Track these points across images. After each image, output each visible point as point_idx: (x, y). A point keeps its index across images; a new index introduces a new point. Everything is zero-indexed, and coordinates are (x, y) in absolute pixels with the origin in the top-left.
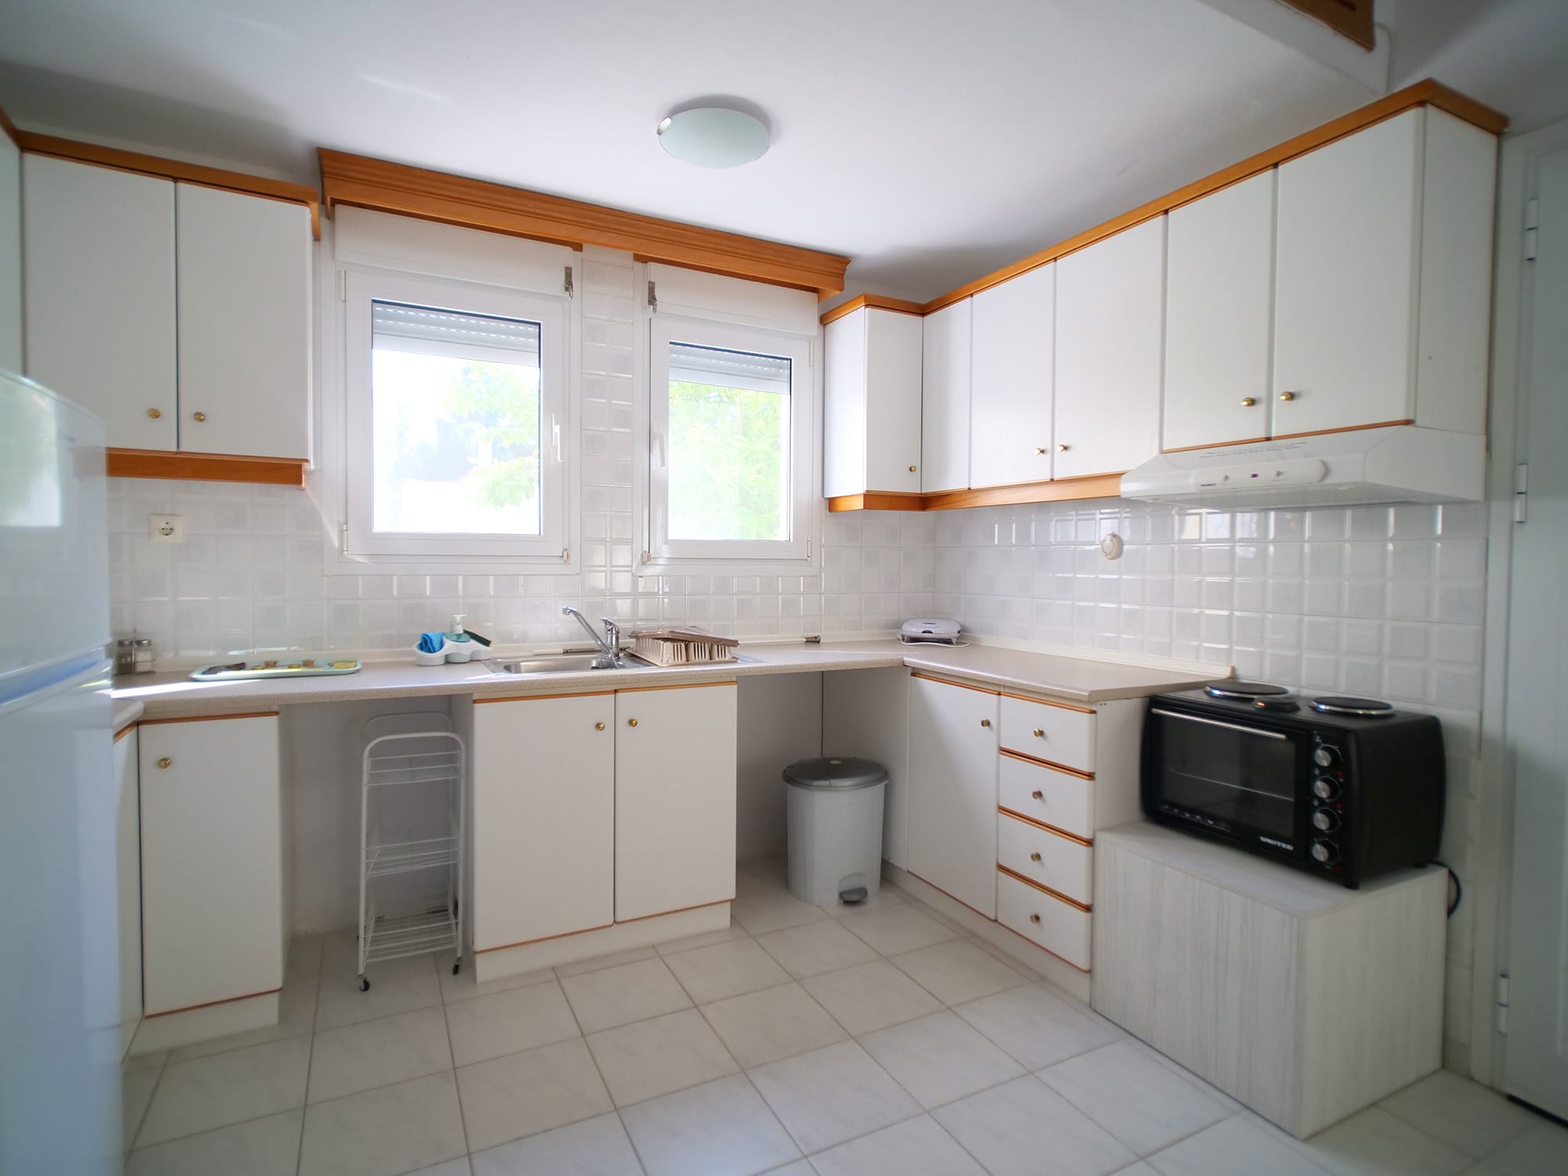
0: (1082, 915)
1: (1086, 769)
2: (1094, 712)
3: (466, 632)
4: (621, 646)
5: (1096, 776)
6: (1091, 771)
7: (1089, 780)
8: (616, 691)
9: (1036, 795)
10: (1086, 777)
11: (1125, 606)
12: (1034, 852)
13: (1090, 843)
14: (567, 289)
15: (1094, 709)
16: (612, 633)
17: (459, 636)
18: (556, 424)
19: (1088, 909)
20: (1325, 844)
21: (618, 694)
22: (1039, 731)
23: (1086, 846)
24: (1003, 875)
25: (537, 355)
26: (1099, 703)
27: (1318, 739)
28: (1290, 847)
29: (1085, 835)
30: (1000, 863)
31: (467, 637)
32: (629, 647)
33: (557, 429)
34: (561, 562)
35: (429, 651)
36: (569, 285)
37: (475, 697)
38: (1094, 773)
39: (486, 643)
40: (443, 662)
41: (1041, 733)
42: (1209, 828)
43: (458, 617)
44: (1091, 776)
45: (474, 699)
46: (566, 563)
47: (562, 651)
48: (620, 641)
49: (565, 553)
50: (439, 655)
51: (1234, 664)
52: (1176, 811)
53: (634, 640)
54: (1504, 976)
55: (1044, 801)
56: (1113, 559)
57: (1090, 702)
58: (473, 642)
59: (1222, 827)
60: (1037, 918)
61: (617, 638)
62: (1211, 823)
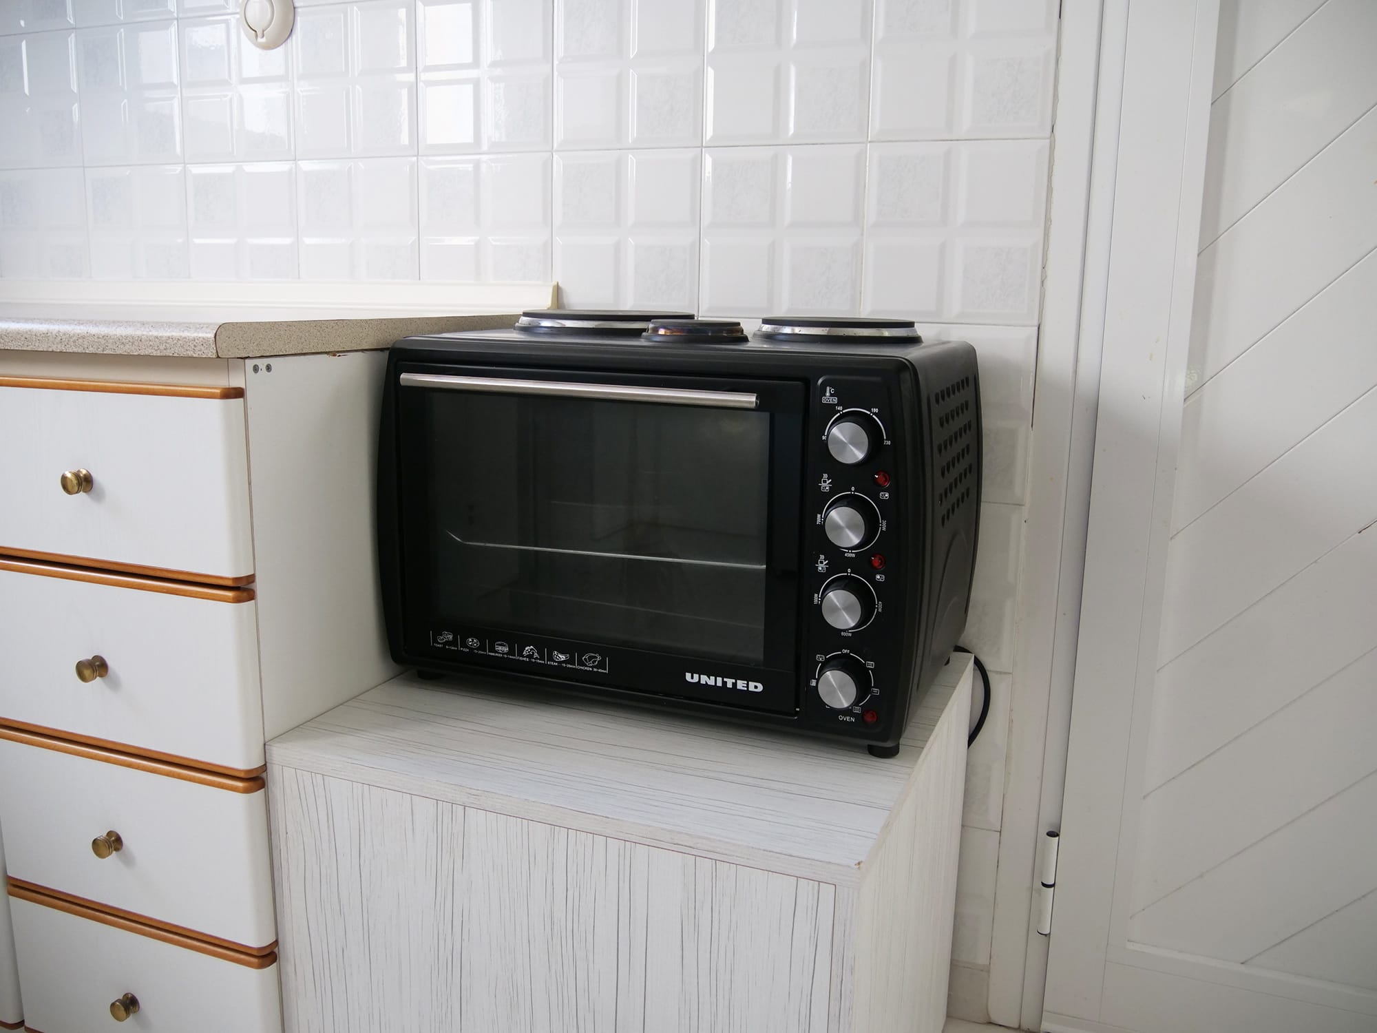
0: (250, 979)
1: (226, 570)
2: (238, 393)
5: (260, 587)
6: (243, 573)
7: (237, 600)
9: (87, 673)
10: (230, 594)
11: (306, 166)
12: (101, 833)
13: (256, 780)
15: (236, 382)
19: (268, 956)
20: (846, 665)
22: (77, 475)
23: (246, 791)
24: (24, 908)
26: (250, 364)
27: (829, 398)
28: (756, 687)
29: (241, 761)
30: (10, 874)
38: (251, 579)
41: (85, 483)
42: (559, 671)
44: (242, 589)
51: (558, 278)
52: (472, 642)
54: (1053, 834)
55: (115, 685)
56: (268, 47)
57: (220, 362)
59: (591, 664)
60: (129, 1004)
62: (562, 657)
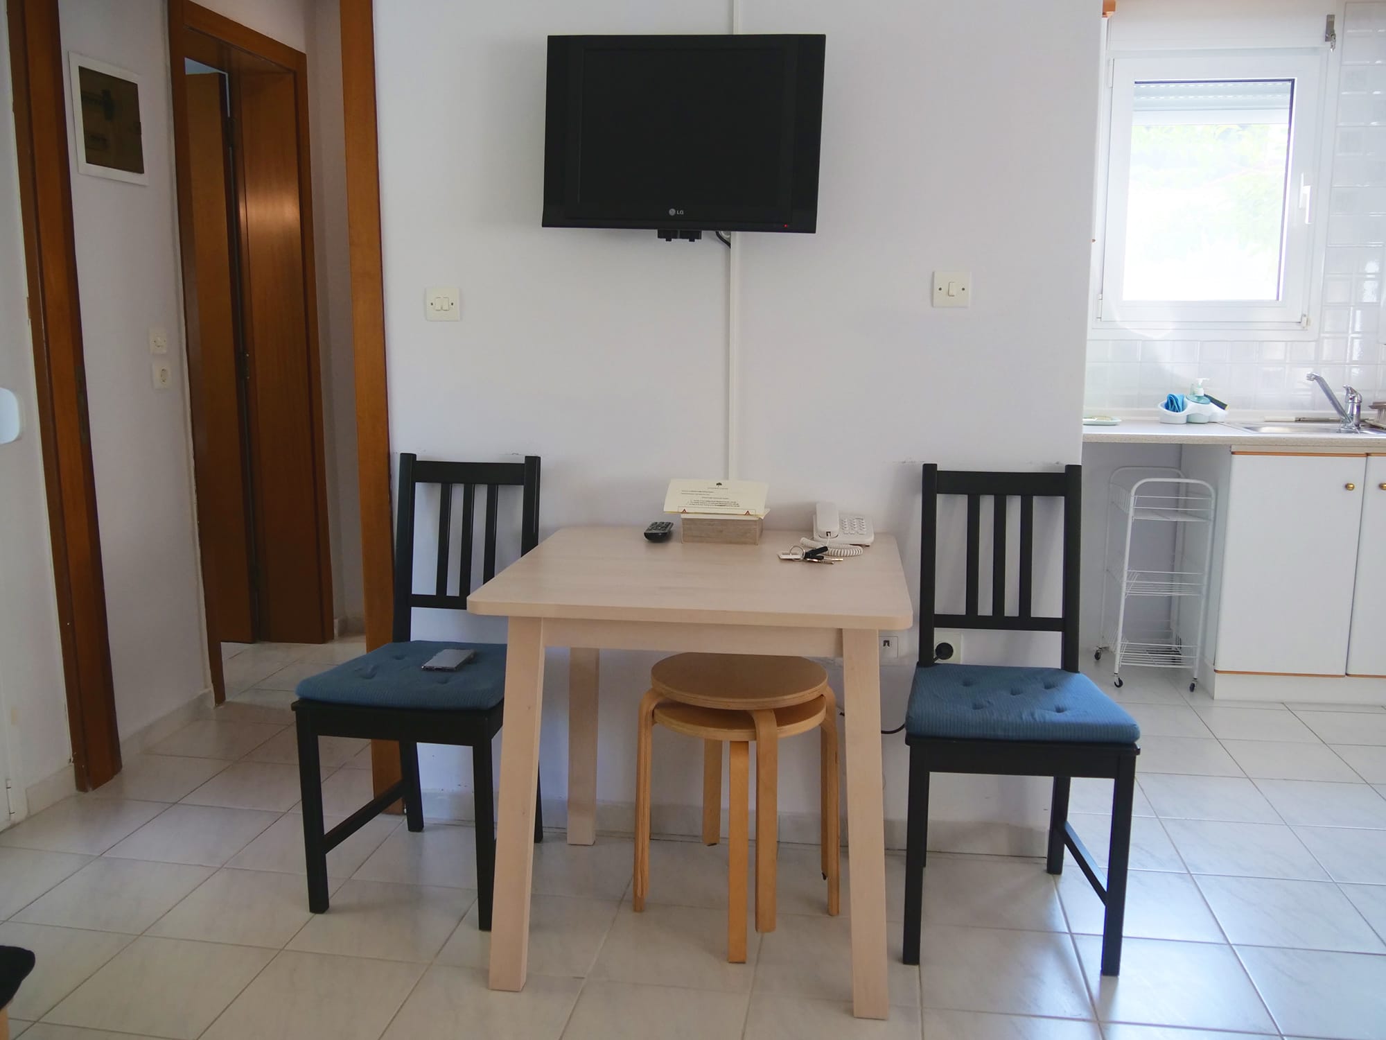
3: (1205, 395)
4: (1362, 417)
8: (1368, 455)
14: (1327, 39)
16: (1353, 403)
17: (1199, 397)
18: (1305, 185)
21: (1369, 457)
25: (1288, 111)
31: (1208, 400)
32: (1368, 419)
33: (1306, 190)
34: (1299, 328)
35: (1174, 410)
36: (1330, 35)
37: (1233, 449)
39: (1222, 406)
40: (1185, 422)
43: (1201, 381)
45: (1232, 450)
46: (1303, 329)
47: (1294, 419)
48: (1362, 412)
49: (1305, 319)
50: (1182, 415)
53: (1376, 412)
58: (1212, 405)
61: (1359, 408)
